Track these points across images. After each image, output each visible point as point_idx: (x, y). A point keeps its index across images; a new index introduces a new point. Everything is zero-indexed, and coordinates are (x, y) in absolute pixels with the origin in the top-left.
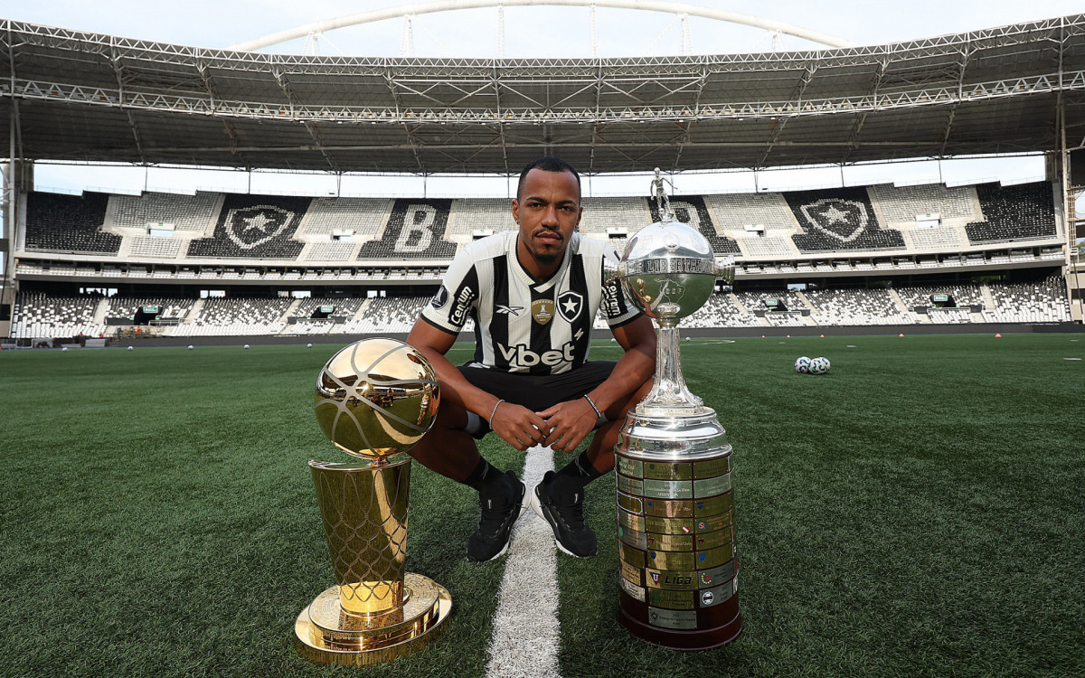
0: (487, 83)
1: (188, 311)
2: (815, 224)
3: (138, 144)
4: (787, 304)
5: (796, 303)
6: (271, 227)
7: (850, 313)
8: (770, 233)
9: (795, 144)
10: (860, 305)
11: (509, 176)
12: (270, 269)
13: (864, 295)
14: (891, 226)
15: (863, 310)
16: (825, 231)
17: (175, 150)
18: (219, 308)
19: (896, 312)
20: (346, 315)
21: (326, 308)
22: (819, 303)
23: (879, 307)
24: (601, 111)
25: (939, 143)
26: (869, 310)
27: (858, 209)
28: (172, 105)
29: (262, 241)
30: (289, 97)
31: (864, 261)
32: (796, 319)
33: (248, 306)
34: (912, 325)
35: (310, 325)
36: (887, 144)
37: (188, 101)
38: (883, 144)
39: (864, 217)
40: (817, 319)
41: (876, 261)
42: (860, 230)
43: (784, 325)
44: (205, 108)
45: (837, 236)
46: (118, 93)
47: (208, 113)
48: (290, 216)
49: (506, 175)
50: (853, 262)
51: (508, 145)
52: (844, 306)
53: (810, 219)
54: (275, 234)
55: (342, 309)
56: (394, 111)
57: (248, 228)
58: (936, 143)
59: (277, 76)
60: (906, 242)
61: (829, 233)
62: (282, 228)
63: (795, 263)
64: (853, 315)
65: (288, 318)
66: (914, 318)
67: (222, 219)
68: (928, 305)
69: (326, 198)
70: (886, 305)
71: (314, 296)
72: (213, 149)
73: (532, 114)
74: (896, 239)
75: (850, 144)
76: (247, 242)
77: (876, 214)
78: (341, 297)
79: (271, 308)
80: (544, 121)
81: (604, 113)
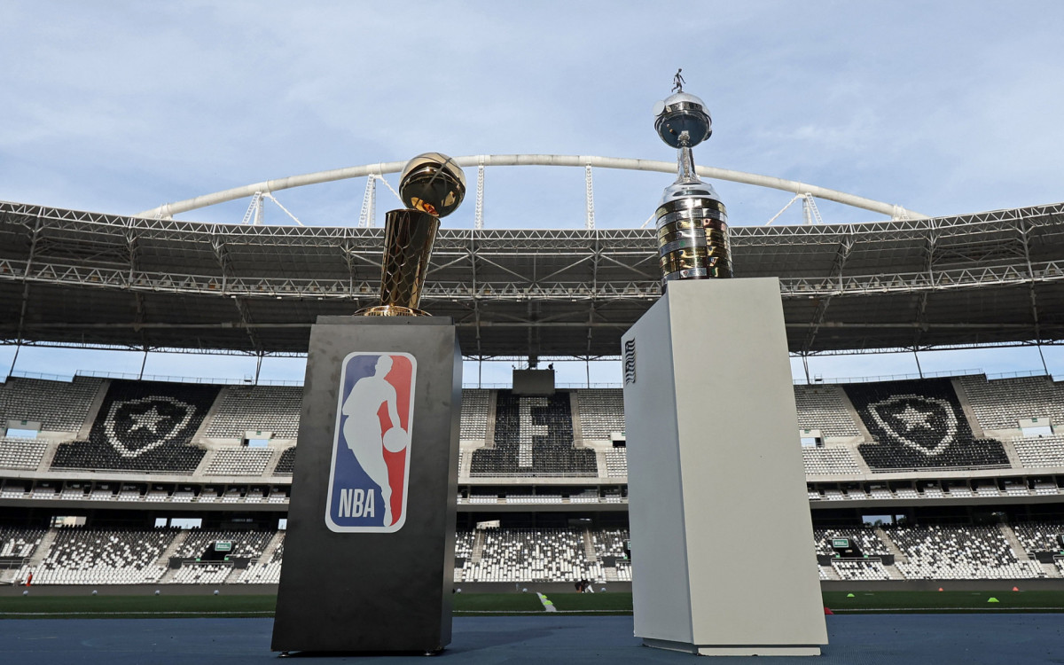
0: (463, 255)
1: (36, 547)
2: (889, 431)
3: (22, 319)
4: (861, 546)
5: (874, 544)
6: (164, 428)
7: (948, 561)
8: (831, 442)
9: (846, 325)
10: (963, 548)
11: (481, 360)
12: (155, 487)
13: (967, 533)
14: (988, 435)
15: (967, 557)
16: (902, 440)
17: (65, 325)
18: (77, 541)
19: (1012, 560)
20: (250, 556)
21: (222, 544)
22: (906, 546)
23: (990, 552)
24: (599, 286)
25: (1030, 325)
26: (975, 558)
27: (944, 410)
28: (83, 278)
29: (151, 446)
30: (223, 268)
31: (959, 483)
32: (875, 569)
33: (116, 541)
34: (1034, 579)
35: (200, 571)
36: (963, 325)
37: (103, 273)
38: (959, 326)
39: (952, 421)
40: (904, 568)
41: (975, 484)
42: (948, 439)
43: (859, 577)
44: (121, 282)
45: (918, 447)
46: (26, 265)
47: (123, 286)
48: (191, 410)
49: (478, 357)
50: (945, 485)
51: (483, 324)
52: (940, 550)
53: (881, 423)
54: (168, 437)
55: (243, 547)
56: (347, 284)
57: (135, 427)
58: (1025, 325)
59: (216, 247)
60: (1010, 458)
61: (907, 442)
62: (178, 427)
63: (866, 486)
64: (953, 564)
65: (170, 559)
66: (1037, 569)
67: (102, 417)
68: (1055, 550)
69: (240, 387)
70: (997, 548)
71: (206, 527)
72: (113, 326)
73: (515, 290)
74: (996, 453)
75: (916, 325)
76: (131, 448)
77: (967, 416)
78: (243, 529)
79: (147, 544)
80: (529, 297)
81: (603, 290)
